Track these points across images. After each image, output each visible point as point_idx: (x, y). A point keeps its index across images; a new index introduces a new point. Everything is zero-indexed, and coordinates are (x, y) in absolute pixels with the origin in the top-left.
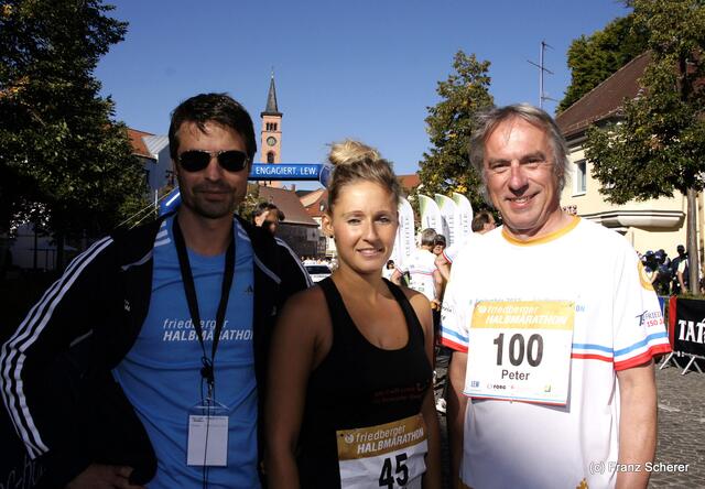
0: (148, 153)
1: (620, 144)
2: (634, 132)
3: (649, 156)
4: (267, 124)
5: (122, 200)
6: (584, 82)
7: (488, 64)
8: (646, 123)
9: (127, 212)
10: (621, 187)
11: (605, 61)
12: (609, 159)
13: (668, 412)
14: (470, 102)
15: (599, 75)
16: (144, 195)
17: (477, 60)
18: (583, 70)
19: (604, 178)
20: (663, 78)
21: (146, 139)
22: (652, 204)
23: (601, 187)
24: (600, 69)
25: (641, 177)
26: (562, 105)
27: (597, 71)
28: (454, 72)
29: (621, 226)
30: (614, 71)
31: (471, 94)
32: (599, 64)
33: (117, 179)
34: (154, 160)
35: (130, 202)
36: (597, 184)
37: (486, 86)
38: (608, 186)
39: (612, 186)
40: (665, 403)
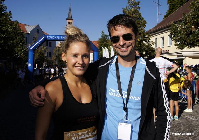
0: (27, 32)
1: (182, 29)
2: (186, 25)
3: (191, 33)
4: (68, 22)
5: (15, 47)
6: (173, 9)
7: (139, 2)
8: (190, 22)
9: (18, 51)
10: (182, 44)
11: (179, 2)
12: (178, 34)
13: (194, 121)
14: (133, 15)
15: (178, 6)
16: (25, 46)
17: (135, 1)
18: (172, 5)
19: (176, 41)
20: (197, 6)
21: (26, 27)
22: (192, 49)
23: (175, 44)
24: (178, 4)
25: (188, 40)
26: (165, 16)
27: (177, 5)
28: (128, 5)
29: (183, 57)
30: (182, 5)
31: (133, 12)
32: (177, 3)
33: (14, 40)
34: (29, 34)
35: (19, 48)
36: (174, 43)
37: (139, 10)
38: (177, 43)
39: (179, 43)
40: (193, 117)
